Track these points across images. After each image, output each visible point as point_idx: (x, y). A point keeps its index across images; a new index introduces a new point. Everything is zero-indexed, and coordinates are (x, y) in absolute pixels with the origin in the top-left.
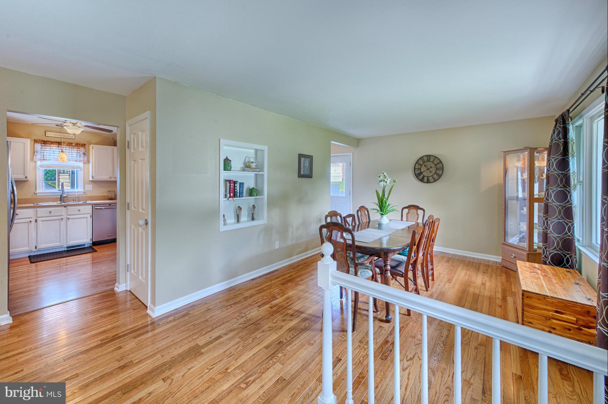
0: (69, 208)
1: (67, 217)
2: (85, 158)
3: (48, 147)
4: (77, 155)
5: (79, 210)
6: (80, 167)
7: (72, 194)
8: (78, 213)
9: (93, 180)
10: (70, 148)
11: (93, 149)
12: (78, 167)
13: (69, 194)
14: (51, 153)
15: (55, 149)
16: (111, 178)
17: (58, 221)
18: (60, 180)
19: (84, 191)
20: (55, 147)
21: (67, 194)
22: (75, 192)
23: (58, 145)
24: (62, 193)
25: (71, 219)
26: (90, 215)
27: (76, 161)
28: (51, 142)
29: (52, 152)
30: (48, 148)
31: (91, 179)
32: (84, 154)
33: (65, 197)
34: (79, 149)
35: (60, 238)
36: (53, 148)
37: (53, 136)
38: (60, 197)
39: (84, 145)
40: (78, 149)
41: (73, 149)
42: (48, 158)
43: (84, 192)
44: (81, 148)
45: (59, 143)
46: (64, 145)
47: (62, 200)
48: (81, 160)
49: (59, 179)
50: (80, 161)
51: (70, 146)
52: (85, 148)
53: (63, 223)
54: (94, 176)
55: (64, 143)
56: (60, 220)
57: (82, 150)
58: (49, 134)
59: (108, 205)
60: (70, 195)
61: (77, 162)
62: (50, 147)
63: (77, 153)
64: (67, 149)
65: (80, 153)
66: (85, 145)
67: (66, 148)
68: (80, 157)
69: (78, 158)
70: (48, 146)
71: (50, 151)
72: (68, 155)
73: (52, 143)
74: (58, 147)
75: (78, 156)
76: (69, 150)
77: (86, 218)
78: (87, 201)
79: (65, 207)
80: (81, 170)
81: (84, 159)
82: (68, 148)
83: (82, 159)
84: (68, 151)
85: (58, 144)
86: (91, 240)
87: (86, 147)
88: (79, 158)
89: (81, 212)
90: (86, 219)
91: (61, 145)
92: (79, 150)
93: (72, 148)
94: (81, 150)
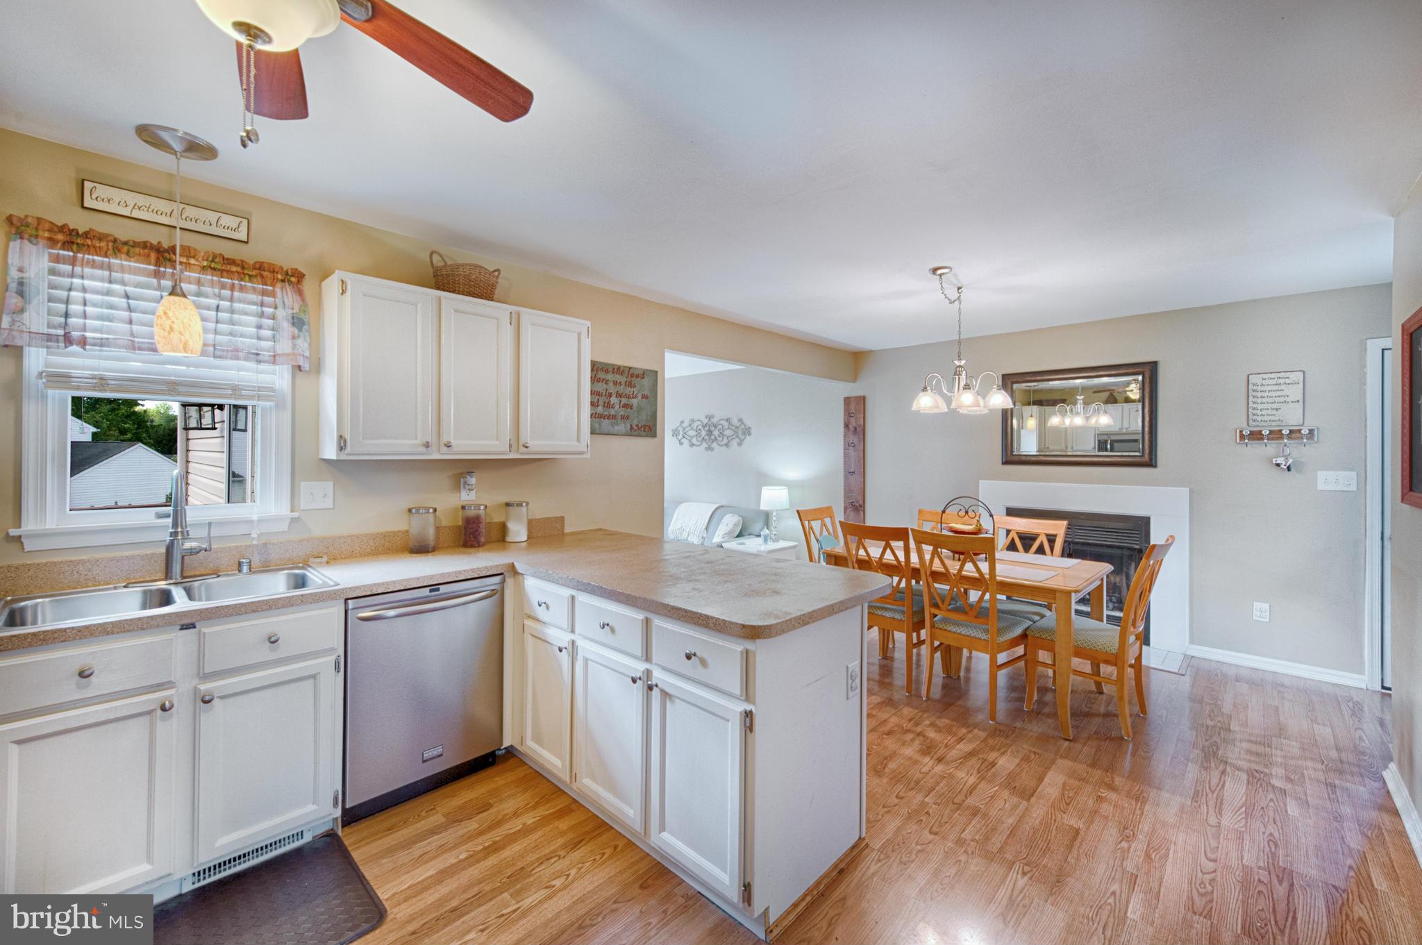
0: (208, 629)
1: (196, 690)
2: (299, 342)
3: (98, 272)
4: (259, 327)
5: (273, 641)
6: (272, 389)
7: (227, 531)
8: (265, 654)
9: (343, 457)
10: (223, 286)
11: (343, 292)
12: (264, 392)
13: (214, 533)
14: (111, 307)
15: (137, 285)
16: (427, 445)
17: (137, 729)
18: (191, 465)
19: (296, 515)
20: (136, 272)
21: (204, 533)
22: (250, 522)
23: (158, 264)
24: (174, 534)
25: (222, 698)
26: (332, 658)
27: (256, 357)
28: (115, 241)
29: (123, 302)
30: (93, 278)
31: (330, 452)
32: (297, 322)
33: (193, 552)
34: (273, 294)
35: (149, 833)
36: (127, 277)
37: (126, 212)
38: (163, 550)
39: (294, 278)
40: (264, 293)
41: (236, 294)
42: (95, 330)
43: (293, 520)
44: (278, 290)
45: (161, 255)
46: (187, 266)
47: (177, 568)
48: (279, 351)
49: (188, 462)
50: (274, 359)
51: (222, 273)
52: (300, 293)
53: (172, 730)
54: (347, 436)
55: (188, 252)
56: (149, 712)
57: (286, 298)
58: (102, 197)
59: (426, 592)
60: (220, 538)
61: (259, 362)
62: (110, 268)
63: (262, 315)
64: (207, 289)
65: (273, 318)
66: (300, 277)
67: (199, 282)
68: (274, 339)
69: (264, 344)
70: (93, 265)
71: (108, 293)
72: (211, 325)
73: (118, 247)
74: (156, 274)
75: (267, 333)
76: (220, 297)
77: (314, 677)
78: (306, 565)
79: (185, 627)
80: (280, 406)
81: (294, 346)
82: (212, 284)
83: (284, 346)
84: (213, 302)
85: (153, 256)
86: (336, 799)
87: (307, 286)
88: (271, 343)
89: (283, 651)
90: (311, 681)
91: (172, 263)
92: (268, 300)
93: (232, 288)
94: (278, 301)
